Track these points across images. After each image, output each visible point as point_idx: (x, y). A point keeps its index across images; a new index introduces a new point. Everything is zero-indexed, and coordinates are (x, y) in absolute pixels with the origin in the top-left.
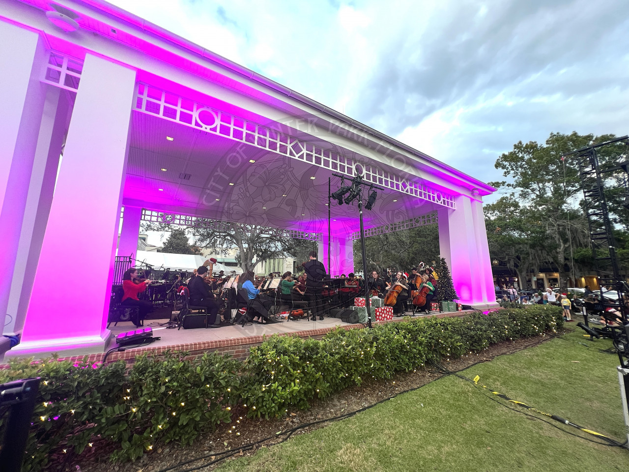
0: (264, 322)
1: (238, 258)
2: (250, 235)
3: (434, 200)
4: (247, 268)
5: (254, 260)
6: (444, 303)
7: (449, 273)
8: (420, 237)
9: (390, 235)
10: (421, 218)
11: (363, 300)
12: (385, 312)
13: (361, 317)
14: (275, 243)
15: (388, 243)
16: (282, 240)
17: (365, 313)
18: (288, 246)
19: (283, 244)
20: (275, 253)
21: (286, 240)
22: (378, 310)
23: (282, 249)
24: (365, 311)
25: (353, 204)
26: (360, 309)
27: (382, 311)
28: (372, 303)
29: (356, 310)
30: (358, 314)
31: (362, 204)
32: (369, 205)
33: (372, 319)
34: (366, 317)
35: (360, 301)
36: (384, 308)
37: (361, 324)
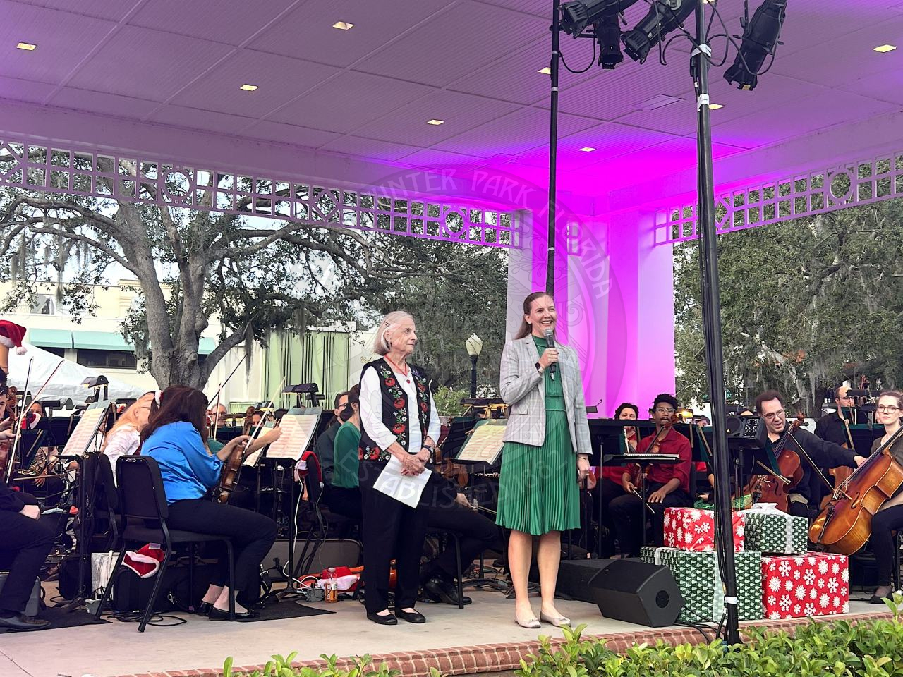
0: (240, 610)
1: (135, 327)
2: (186, 222)
4: (174, 377)
5: (209, 341)
9: (858, 222)
11: (703, 518)
12: (809, 577)
13: (694, 598)
14: (308, 260)
15: (849, 261)
16: (341, 245)
17: (709, 578)
18: (370, 276)
19: (344, 263)
20: (309, 308)
21: (360, 245)
22: (774, 569)
23: (338, 288)
24: (709, 572)
25: (665, 58)
26: (689, 562)
27: (797, 575)
28: (749, 533)
29: (670, 563)
30: (678, 582)
31: (712, 60)
32: (743, 64)
33: (743, 608)
34: (717, 598)
35: (687, 523)
36: (806, 561)
37: (691, 631)
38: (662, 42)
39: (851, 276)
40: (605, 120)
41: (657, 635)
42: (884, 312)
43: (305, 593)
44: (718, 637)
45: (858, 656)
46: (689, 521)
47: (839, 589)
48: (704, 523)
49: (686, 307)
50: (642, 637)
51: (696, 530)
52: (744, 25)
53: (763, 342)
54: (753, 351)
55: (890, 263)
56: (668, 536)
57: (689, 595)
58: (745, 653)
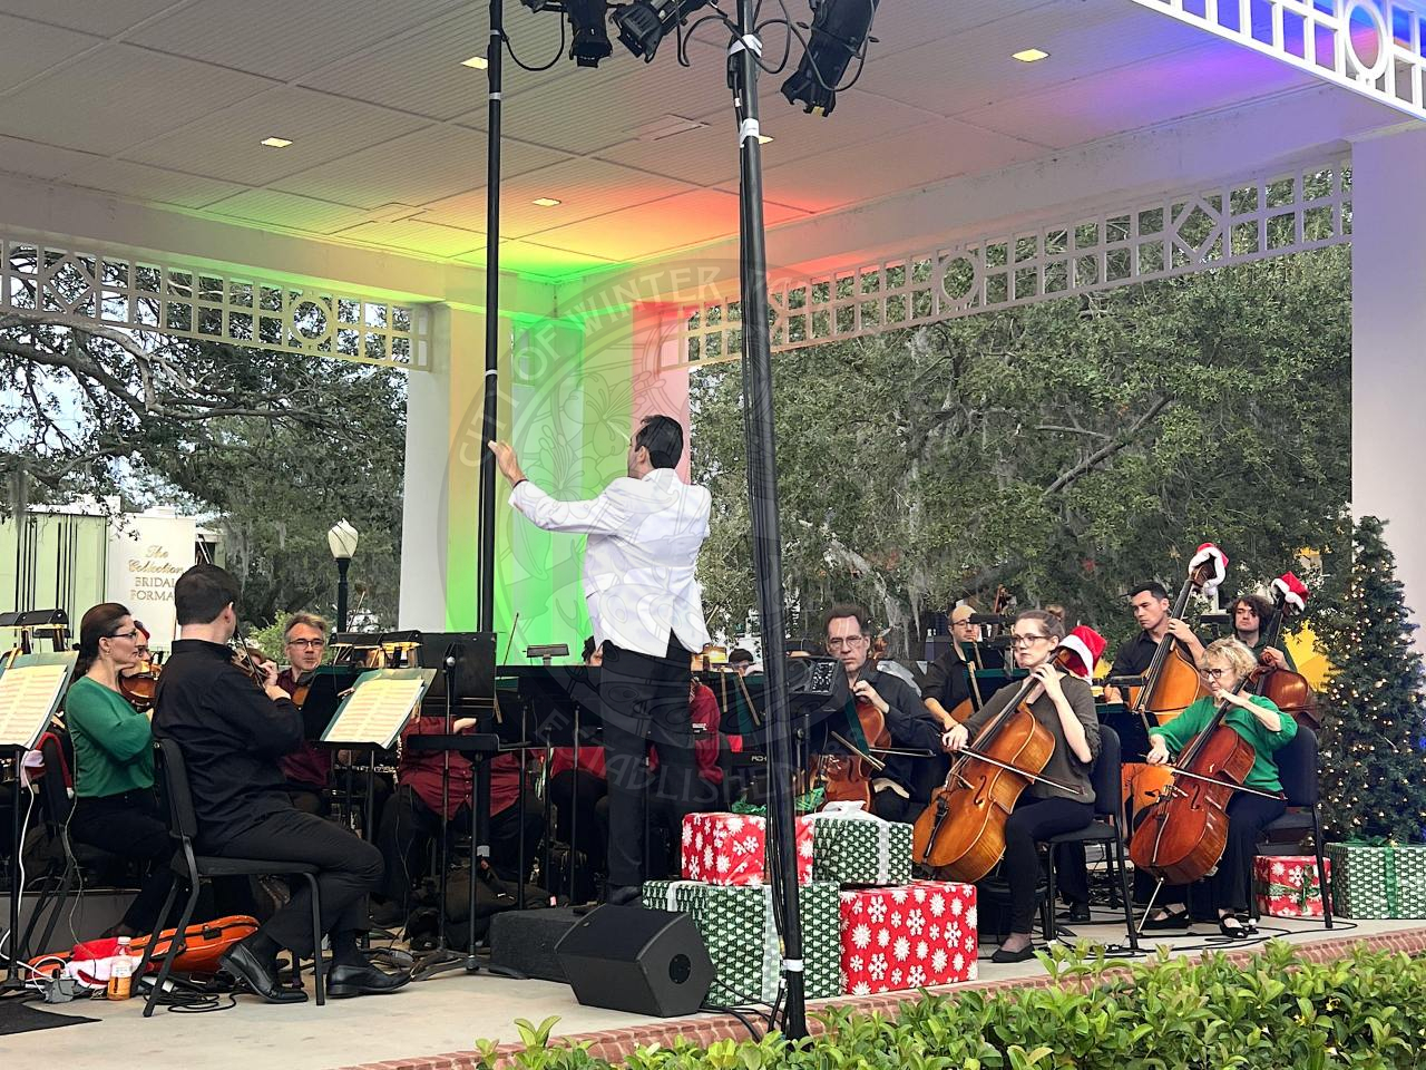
3: (1325, 56)
6: (1362, 857)
7: (1409, 628)
8: (1213, 357)
9: (983, 338)
10: (1228, 207)
11: (748, 830)
12: (916, 922)
13: (732, 965)
14: (31, 382)
15: (970, 402)
16: (95, 357)
17: (756, 930)
18: (151, 413)
19: (101, 390)
20: (33, 471)
21: (132, 357)
22: (861, 910)
23: (89, 434)
24: (757, 919)
25: (687, 54)
26: (723, 904)
27: (896, 919)
28: (820, 853)
29: (692, 908)
30: (705, 938)
31: (763, 62)
32: (813, 71)
33: (810, 978)
34: (769, 962)
35: (721, 839)
36: (911, 896)
37: (727, 1020)
38: (681, 26)
39: (971, 426)
40: (578, 154)
41: (671, 1029)
42: (1023, 487)
43: (40, 987)
44: (771, 1029)
45: (997, 1049)
46: (723, 834)
47: (961, 941)
48: (748, 838)
49: (706, 476)
50: (647, 1035)
51: (735, 849)
52: (814, 6)
53: (834, 535)
54: (816, 551)
55: (1033, 407)
56: (688, 862)
57: (723, 961)
58: (821, 1050)
